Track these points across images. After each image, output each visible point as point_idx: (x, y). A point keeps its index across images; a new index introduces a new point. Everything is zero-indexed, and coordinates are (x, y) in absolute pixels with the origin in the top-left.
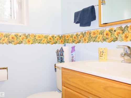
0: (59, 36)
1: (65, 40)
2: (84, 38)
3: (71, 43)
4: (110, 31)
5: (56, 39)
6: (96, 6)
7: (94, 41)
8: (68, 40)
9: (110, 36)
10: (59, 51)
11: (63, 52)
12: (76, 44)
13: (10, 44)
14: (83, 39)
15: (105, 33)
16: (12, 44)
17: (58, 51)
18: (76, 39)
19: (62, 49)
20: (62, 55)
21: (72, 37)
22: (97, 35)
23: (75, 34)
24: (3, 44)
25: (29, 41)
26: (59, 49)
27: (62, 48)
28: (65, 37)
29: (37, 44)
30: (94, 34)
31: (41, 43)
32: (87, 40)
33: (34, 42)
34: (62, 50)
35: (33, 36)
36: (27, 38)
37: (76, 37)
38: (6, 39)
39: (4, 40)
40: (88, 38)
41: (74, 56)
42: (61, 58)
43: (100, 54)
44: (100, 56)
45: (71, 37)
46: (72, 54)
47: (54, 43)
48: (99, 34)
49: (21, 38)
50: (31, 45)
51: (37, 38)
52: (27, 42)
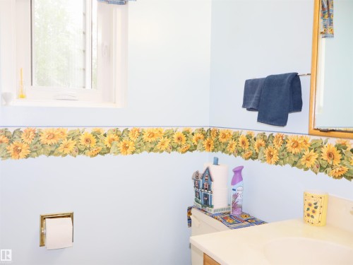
0: (202, 130)
1: (218, 143)
2: (268, 151)
3: (232, 155)
4: (338, 147)
5: (194, 138)
6: (304, 75)
7: (294, 164)
8: (226, 144)
9: (339, 162)
10: (200, 176)
11: (211, 180)
12: (246, 159)
13: (81, 156)
14: (266, 151)
15: (325, 150)
16: (85, 156)
17: (197, 175)
18: (247, 148)
19: (207, 172)
20: (209, 188)
21: (235, 138)
22: (302, 149)
23: (244, 133)
24: (66, 155)
25: (126, 148)
26: (202, 172)
27: (208, 169)
28: (218, 135)
29: (145, 153)
30: (295, 145)
31: (155, 151)
32: (275, 158)
33: (138, 149)
34: (207, 176)
35: (137, 133)
36: (121, 140)
37: (248, 143)
38: (72, 144)
39: (66, 147)
40: (278, 152)
41: (240, 192)
42: (206, 195)
43: (308, 209)
44: (308, 215)
45: (232, 139)
46: (234, 187)
47: (189, 150)
48: (308, 150)
49: (106, 140)
50: (130, 156)
51: (145, 137)
52: (121, 148)
